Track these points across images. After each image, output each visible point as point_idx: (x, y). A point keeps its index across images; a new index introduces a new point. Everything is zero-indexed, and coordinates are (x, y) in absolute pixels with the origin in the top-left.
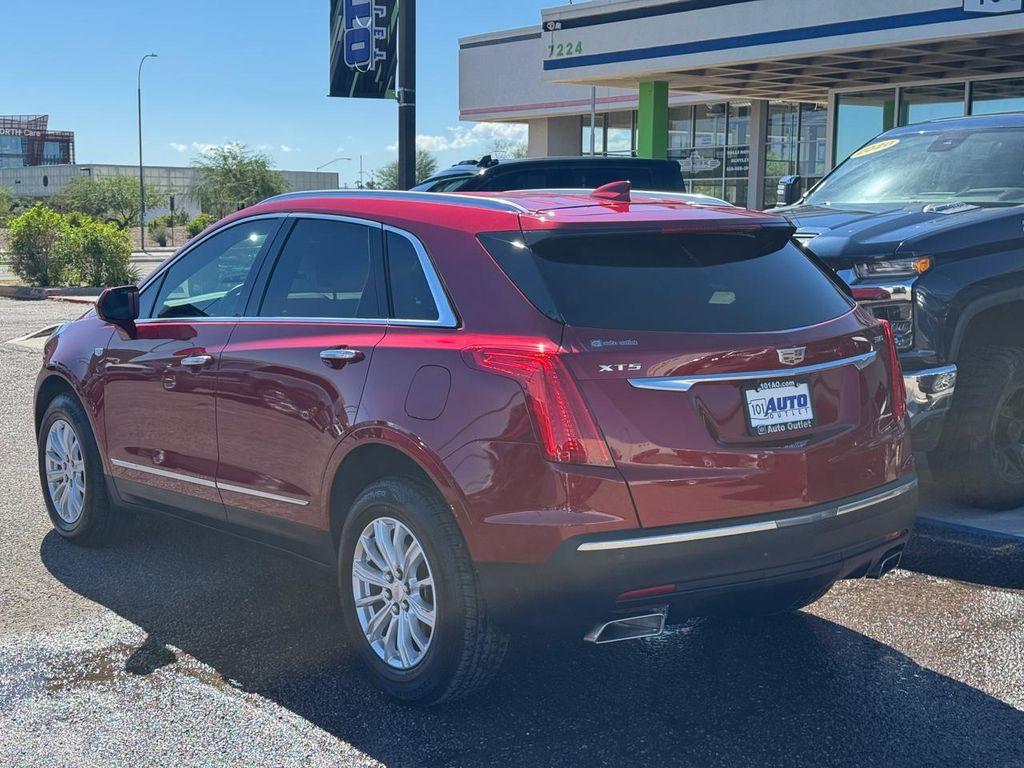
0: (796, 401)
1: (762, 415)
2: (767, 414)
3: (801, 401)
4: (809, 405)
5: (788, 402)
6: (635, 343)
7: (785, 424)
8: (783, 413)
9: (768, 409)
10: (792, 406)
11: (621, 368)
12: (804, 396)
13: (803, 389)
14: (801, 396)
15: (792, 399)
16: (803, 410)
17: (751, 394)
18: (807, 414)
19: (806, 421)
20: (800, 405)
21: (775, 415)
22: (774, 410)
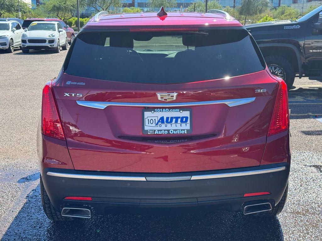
0: (179, 120)
1: (154, 125)
2: (157, 124)
3: (183, 120)
4: (189, 122)
5: (174, 120)
6: (84, 84)
7: (168, 131)
8: (169, 125)
9: (159, 121)
10: (176, 122)
11: (73, 95)
12: (187, 118)
13: (187, 114)
14: (184, 117)
15: (177, 118)
16: (184, 125)
17: (147, 114)
18: (186, 127)
19: (185, 130)
20: (182, 121)
21: (163, 125)
22: (163, 123)
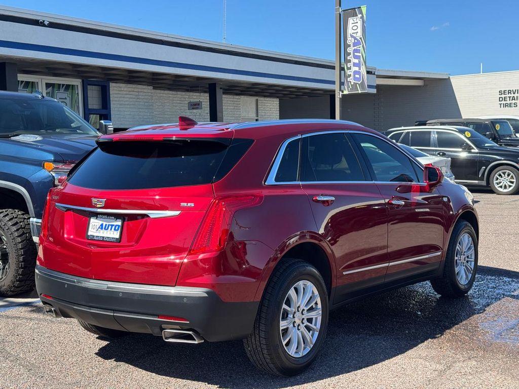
0: (113, 227)
1: (95, 230)
2: (97, 230)
3: (116, 228)
4: (119, 231)
5: (110, 227)
7: (103, 237)
8: (106, 231)
9: (99, 228)
10: (111, 229)
12: (119, 226)
13: (119, 222)
14: (118, 225)
16: (116, 232)
18: (116, 235)
19: (114, 238)
20: (115, 230)
21: (102, 231)
22: (102, 229)
